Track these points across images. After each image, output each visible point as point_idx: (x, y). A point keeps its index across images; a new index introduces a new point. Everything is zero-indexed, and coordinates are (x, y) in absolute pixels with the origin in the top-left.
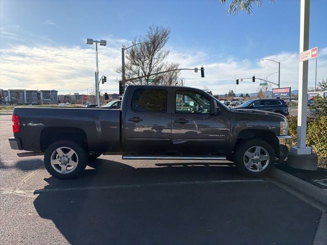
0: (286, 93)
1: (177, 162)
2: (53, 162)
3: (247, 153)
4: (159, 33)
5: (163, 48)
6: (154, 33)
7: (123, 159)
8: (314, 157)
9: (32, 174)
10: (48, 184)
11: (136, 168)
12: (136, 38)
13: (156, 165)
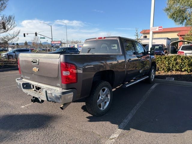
0: (59, 44)
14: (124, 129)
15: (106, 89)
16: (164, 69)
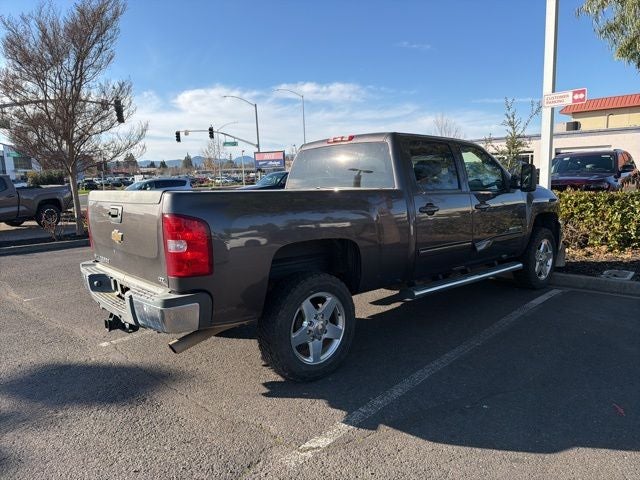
0: (277, 160)
14: (359, 426)
15: (329, 299)
16: (605, 239)
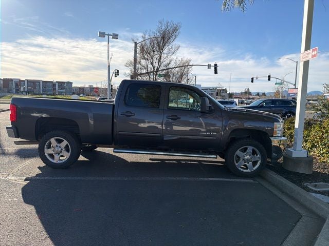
1: (172, 158)
2: (47, 152)
3: (238, 152)
4: (169, 28)
5: (174, 43)
6: (164, 27)
7: (114, 152)
8: (310, 161)
9: (28, 162)
10: (41, 172)
11: (129, 161)
12: (146, 32)
13: (150, 159)
